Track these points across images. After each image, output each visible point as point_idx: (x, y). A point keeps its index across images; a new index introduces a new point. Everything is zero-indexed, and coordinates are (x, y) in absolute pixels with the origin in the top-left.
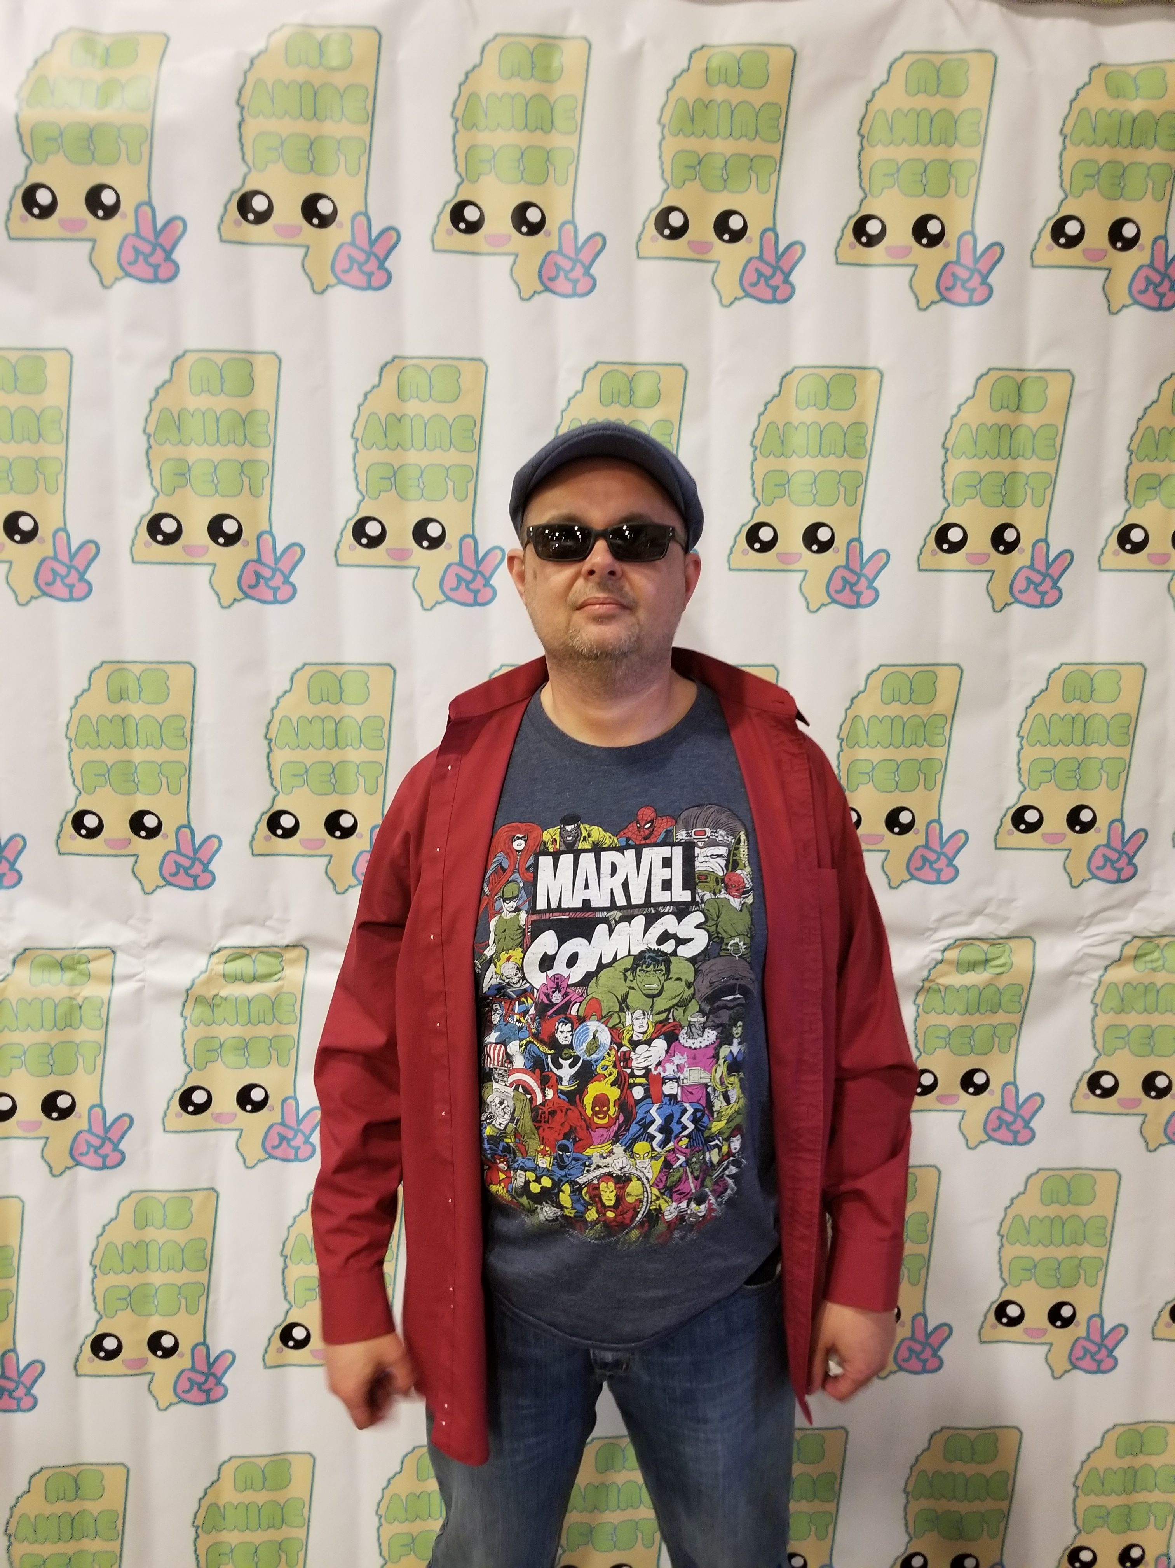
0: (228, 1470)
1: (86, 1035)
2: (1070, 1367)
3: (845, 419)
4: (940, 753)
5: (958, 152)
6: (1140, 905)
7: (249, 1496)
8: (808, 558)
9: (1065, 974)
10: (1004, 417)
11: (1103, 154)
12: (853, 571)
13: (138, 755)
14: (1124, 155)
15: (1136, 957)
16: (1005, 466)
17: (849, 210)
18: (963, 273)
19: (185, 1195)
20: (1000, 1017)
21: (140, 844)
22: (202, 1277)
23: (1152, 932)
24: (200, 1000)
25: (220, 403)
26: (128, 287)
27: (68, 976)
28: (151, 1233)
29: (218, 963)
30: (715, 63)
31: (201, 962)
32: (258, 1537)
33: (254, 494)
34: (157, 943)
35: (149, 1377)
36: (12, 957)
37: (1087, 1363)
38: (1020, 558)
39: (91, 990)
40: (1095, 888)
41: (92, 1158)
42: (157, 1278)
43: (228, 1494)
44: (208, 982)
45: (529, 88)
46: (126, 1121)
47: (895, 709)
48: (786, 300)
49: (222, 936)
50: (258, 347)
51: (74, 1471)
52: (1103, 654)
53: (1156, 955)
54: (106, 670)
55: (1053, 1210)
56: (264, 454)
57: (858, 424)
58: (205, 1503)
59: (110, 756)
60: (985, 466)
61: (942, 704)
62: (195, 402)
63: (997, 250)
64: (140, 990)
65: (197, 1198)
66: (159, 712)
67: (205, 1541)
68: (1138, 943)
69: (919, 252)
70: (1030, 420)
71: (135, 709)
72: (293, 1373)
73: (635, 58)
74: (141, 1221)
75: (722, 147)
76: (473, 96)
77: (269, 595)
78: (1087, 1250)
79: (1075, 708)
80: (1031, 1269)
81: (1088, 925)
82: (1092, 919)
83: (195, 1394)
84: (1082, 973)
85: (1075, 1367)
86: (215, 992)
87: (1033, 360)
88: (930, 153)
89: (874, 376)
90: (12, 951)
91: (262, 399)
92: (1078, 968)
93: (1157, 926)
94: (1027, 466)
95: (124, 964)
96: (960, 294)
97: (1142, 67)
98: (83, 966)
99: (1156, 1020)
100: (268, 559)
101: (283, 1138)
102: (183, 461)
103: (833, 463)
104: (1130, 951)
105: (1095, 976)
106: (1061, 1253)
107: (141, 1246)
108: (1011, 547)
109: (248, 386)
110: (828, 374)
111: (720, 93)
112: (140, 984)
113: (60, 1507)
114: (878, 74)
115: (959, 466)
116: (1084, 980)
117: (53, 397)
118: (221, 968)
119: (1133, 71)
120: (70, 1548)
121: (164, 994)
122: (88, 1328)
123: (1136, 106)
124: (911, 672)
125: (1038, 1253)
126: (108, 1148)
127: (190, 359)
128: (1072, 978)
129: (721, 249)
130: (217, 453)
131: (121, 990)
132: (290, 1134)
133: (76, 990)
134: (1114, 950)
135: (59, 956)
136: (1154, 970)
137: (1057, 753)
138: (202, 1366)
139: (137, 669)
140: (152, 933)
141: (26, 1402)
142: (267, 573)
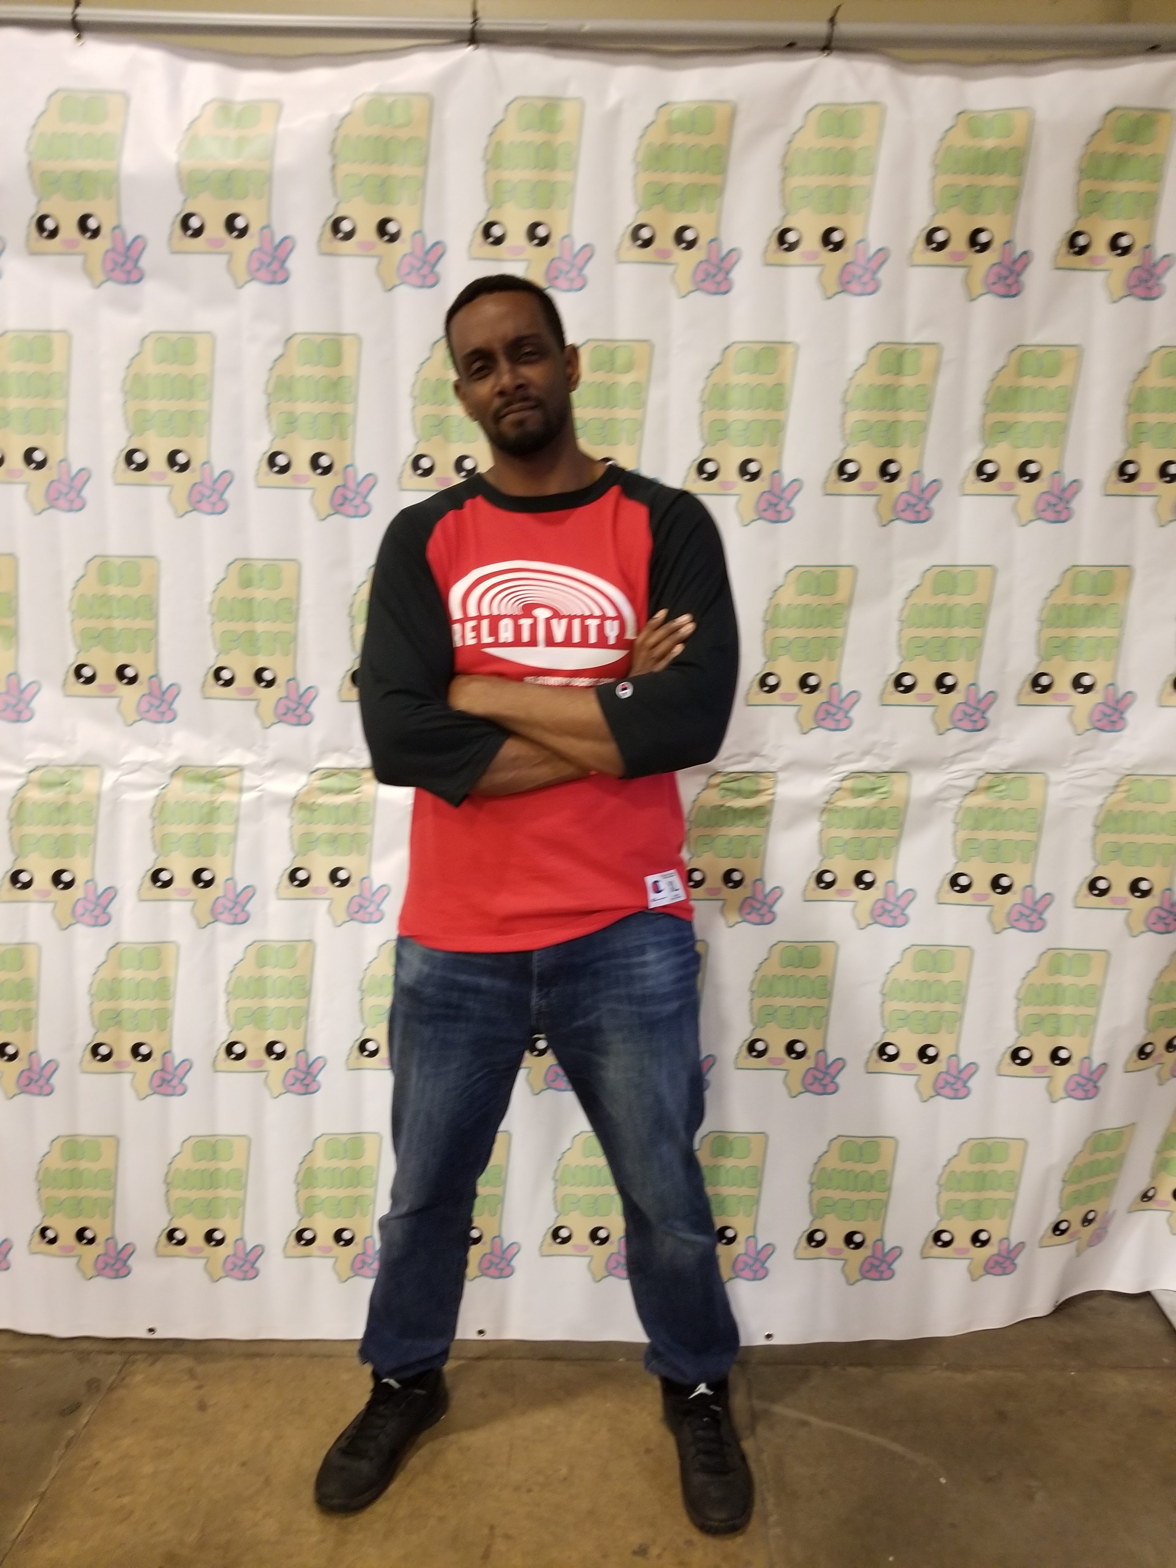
0: (321, 1143)
1: (222, 828)
2: (933, 1093)
3: (769, 381)
4: (839, 632)
5: (855, 180)
6: (991, 749)
7: (334, 1163)
8: (742, 485)
9: (933, 800)
10: (887, 379)
11: (963, 181)
12: (774, 495)
13: (260, 627)
14: (981, 181)
15: (989, 788)
16: (888, 416)
17: (774, 225)
18: (858, 271)
19: (291, 945)
20: (884, 832)
21: (261, 691)
22: (302, 1003)
23: (1002, 769)
24: (303, 806)
25: (318, 371)
26: (254, 288)
27: (210, 786)
28: (268, 971)
29: (315, 780)
30: (675, 115)
31: (303, 779)
32: (341, 1193)
33: (343, 437)
34: (272, 764)
35: (265, 1074)
36: (170, 771)
37: (947, 1091)
38: (900, 485)
39: (224, 797)
40: (956, 735)
41: (225, 916)
42: (271, 1003)
43: (320, 1161)
44: (309, 793)
45: (537, 137)
46: (250, 891)
47: (806, 599)
48: (726, 292)
49: (318, 760)
50: (345, 330)
51: (213, 1140)
52: (964, 558)
53: (1002, 787)
54: (239, 564)
55: (922, 976)
56: (348, 408)
57: (779, 385)
58: (305, 1166)
59: (240, 627)
60: (874, 416)
61: (841, 596)
62: (301, 371)
63: (883, 254)
64: (260, 798)
65: (301, 947)
66: (276, 595)
67: (304, 1194)
68: (989, 777)
69: (826, 256)
70: (909, 381)
71: (258, 593)
72: (367, 1074)
73: (616, 113)
74: (261, 961)
75: (680, 179)
76: (498, 144)
77: (352, 511)
78: (947, 1007)
79: (941, 599)
80: (905, 1019)
81: (952, 763)
82: (953, 759)
83: (298, 1087)
84: (946, 800)
85: (938, 1094)
86: (313, 800)
87: (911, 335)
88: (834, 181)
89: (790, 350)
90: (170, 768)
91: (348, 368)
92: (943, 795)
93: (1004, 765)
94: (907, 416)
95: (249, 779)
96: (855, 287)
97: (995, 113)
98: (220, 780)
99: (1002, 835)
100: (352, 485)
101: (361, 907)
102: (291, 413)
103: (761, 414)
104: (983, 783)
105: (956, 802)
106: (928, 1007)
107: (260, 980)
108: (894, 477)
109: (337, 359)
110: (757, 347)
111: (678, 139)
112: (260, 793)
113: (203, 1165)
114: (796, 121)
115: (855, 416)
116: (948, 805)
117: (200, 367)
118: (318, 783)
119: (989, 115)
120: (209, 1194)
121: (278, 801)
122: (224, 1038)
123: (989, 143)
124: (818, 571)
125: (910, 1007)
126: (237, 910)
127: (297, 340)
128: (940, 804)
129: (679, 254)
130: (316, 408)
131: (247, 797)
132: (366, 904)
133: (216, 797)
134: (970, 782)
135: (203, 771)
136: (1002, 798)
137: (927, 633)
138: (303, 1067)
139: (259, 565)
140: (269, 757)
141: (179, 1089)
142: (350, 495)
